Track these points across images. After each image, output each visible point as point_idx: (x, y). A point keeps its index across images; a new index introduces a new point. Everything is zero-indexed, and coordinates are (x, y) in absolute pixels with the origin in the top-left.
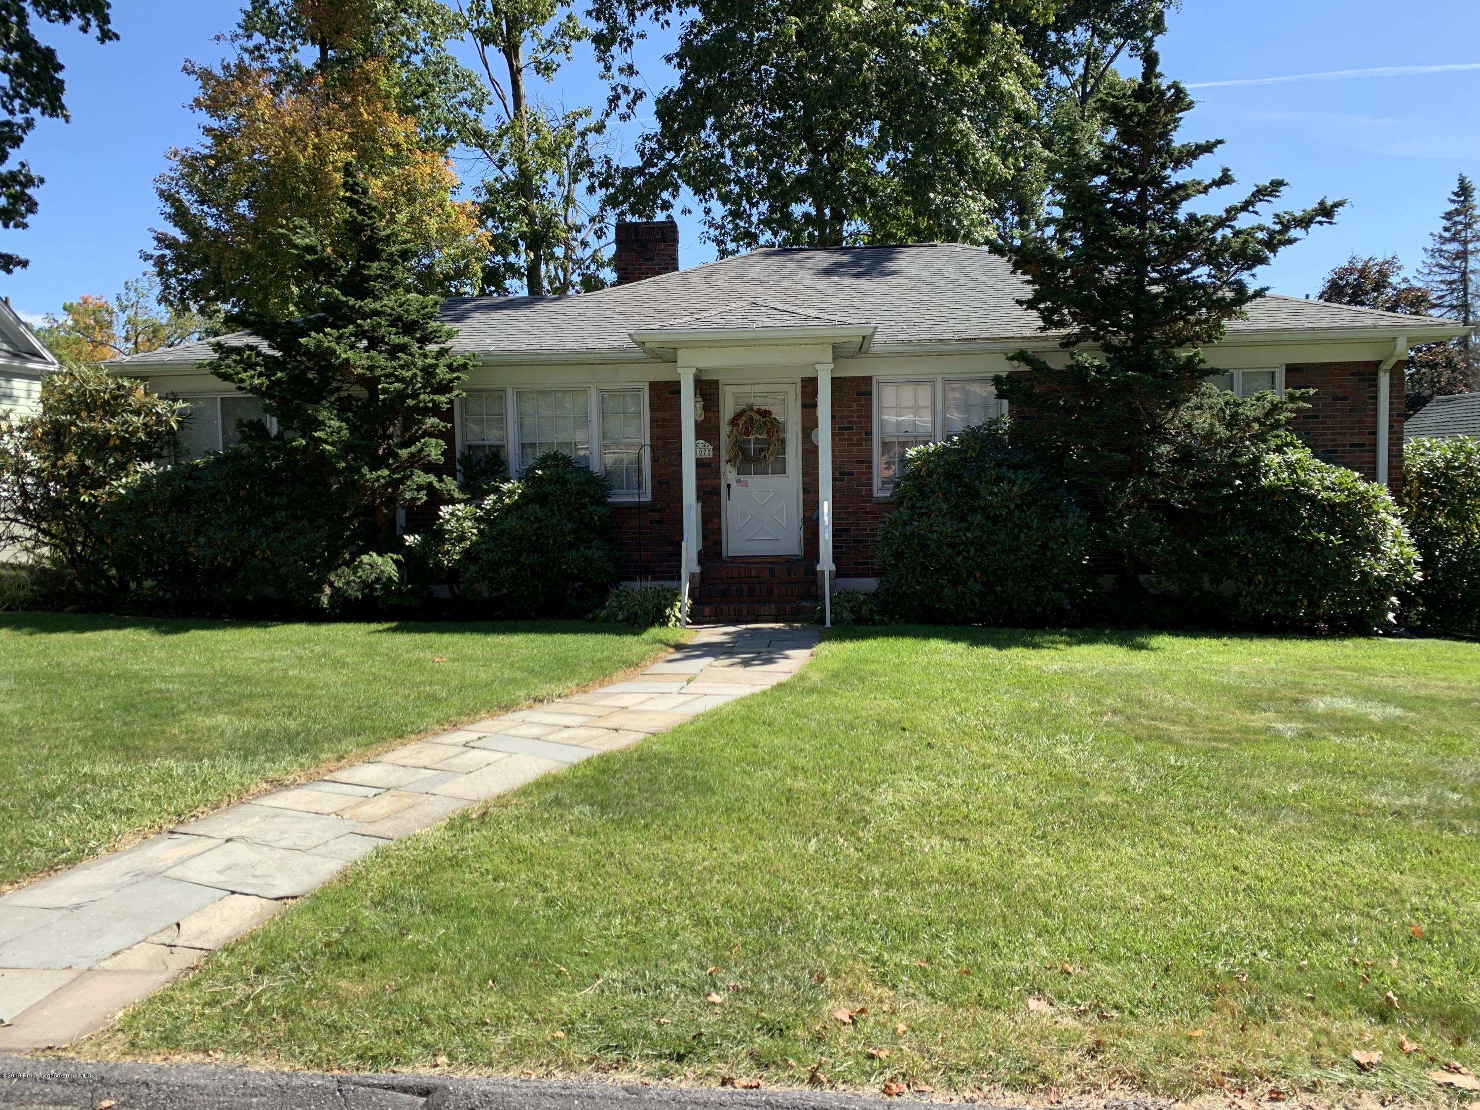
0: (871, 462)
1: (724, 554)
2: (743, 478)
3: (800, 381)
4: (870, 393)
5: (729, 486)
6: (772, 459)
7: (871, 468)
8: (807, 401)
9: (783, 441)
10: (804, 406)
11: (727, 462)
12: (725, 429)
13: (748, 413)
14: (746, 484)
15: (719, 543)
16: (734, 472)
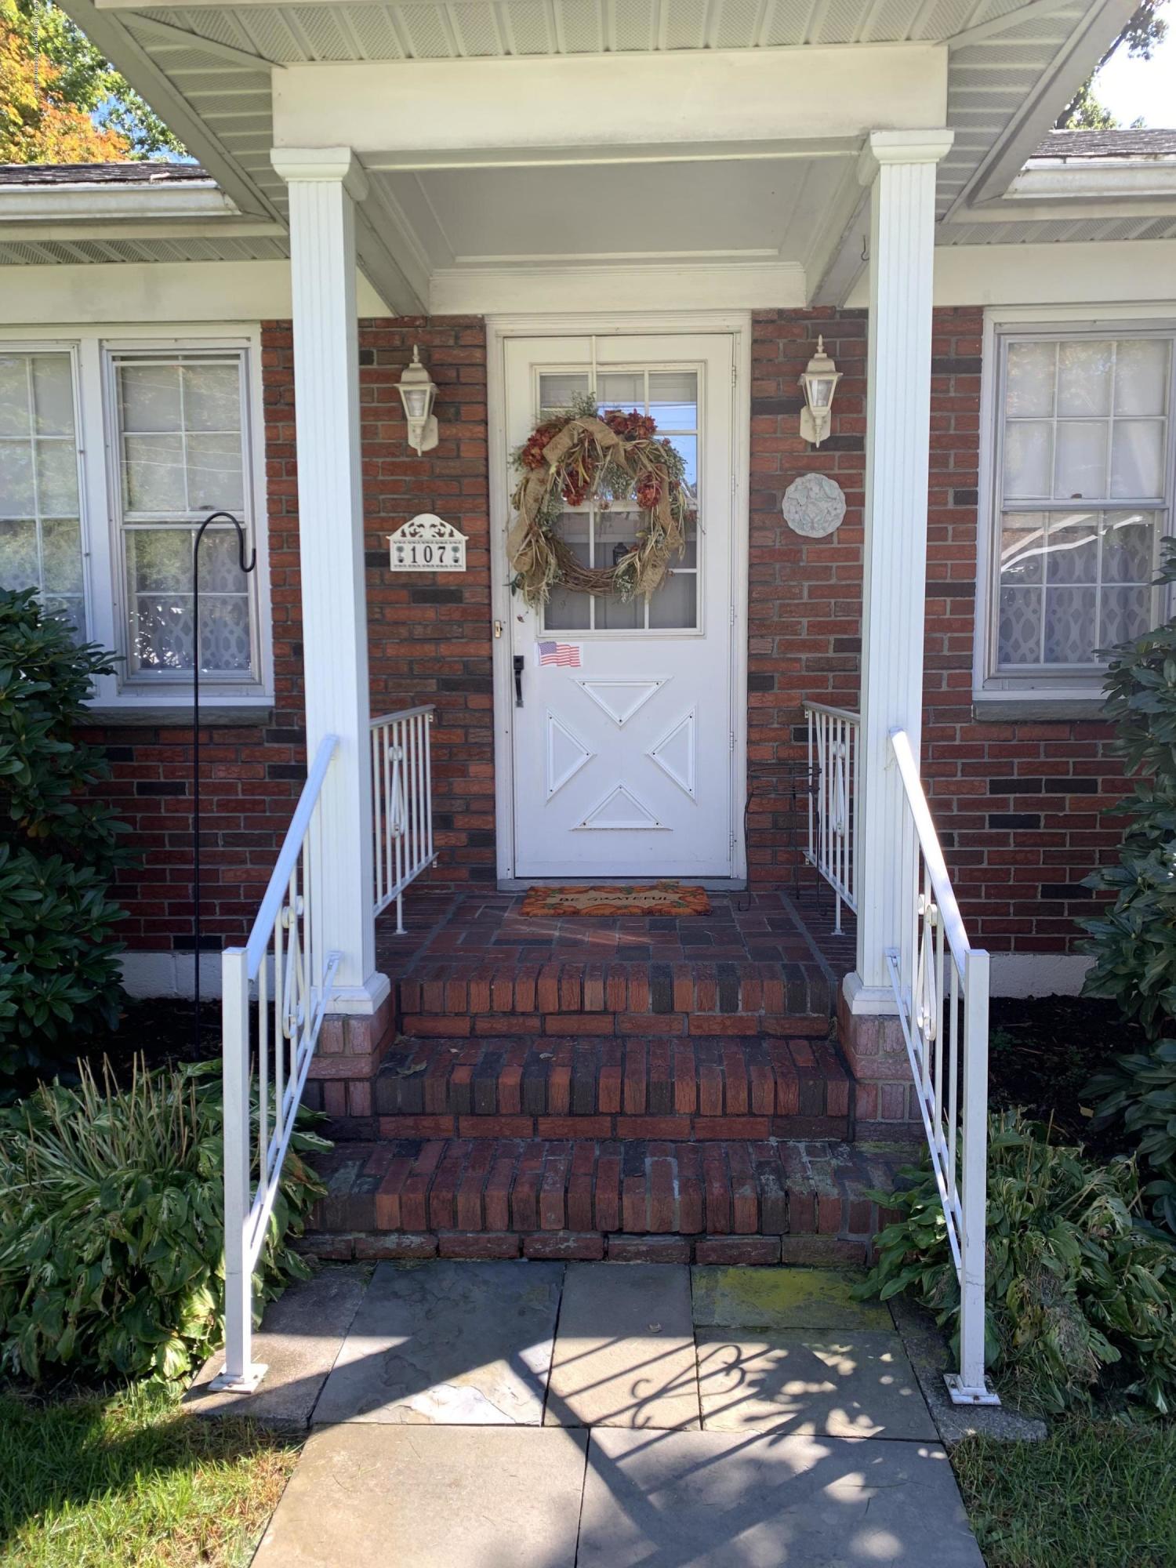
0: (970, 589)
1: (504, 871)
2: (561, 637)
3: (744, 323)
4: (976, 366)
5: (519, 663)
6: (651, 578)
7: (970, 608)
8: (770, 388)
9: (690, 522)
10: (759, 407)
11: (515, 586)
12: (505, 479)
13: (579, 423)
14: (571, 659)
15: (487, 839)
16: (534, 619)
